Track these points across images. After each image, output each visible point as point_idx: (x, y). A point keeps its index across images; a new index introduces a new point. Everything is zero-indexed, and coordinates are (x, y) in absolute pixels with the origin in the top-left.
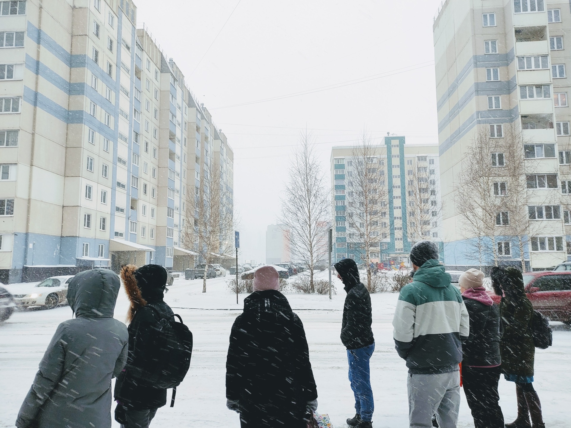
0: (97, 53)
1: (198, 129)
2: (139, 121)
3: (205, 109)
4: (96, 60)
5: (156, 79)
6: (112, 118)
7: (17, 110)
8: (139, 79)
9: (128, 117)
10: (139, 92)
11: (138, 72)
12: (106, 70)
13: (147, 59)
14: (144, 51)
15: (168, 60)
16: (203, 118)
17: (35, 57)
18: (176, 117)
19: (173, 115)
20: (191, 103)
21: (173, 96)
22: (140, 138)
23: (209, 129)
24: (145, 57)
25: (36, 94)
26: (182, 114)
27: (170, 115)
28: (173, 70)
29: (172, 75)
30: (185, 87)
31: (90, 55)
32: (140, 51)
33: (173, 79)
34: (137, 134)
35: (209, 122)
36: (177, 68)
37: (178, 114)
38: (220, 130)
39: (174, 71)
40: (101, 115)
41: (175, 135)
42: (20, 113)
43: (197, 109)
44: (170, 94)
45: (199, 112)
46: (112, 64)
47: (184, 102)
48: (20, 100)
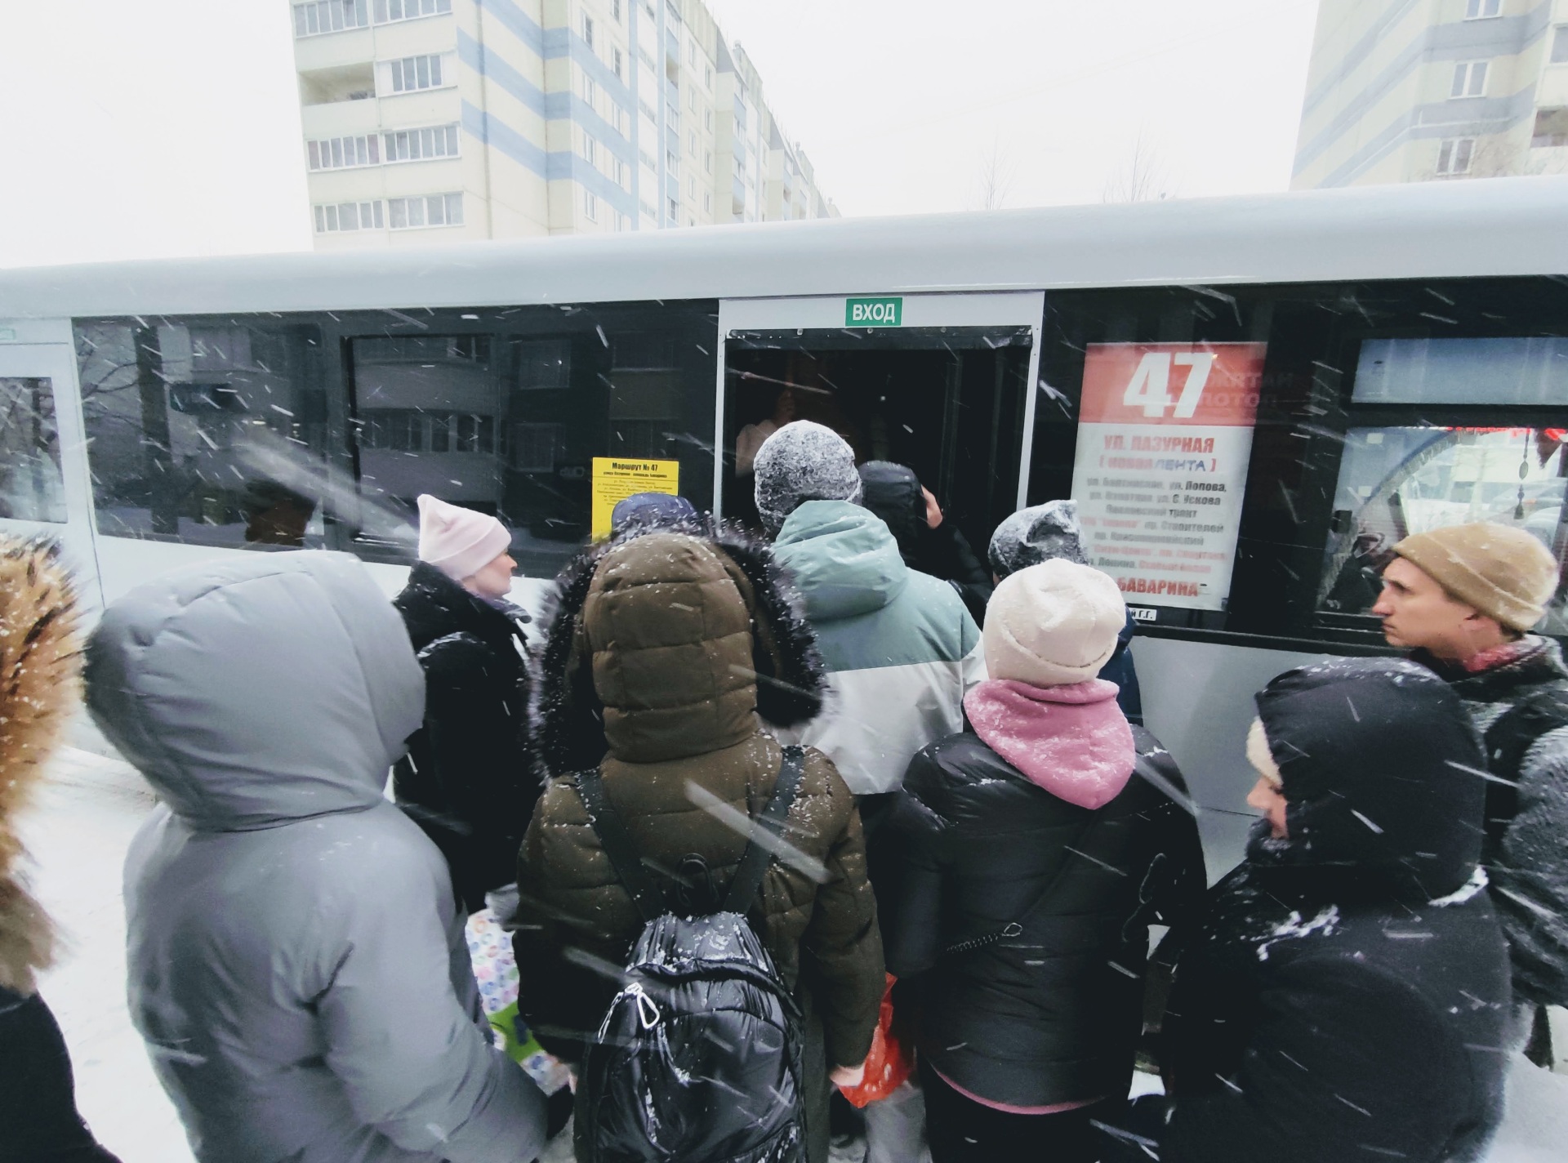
0: (589, 24)
1: (786, 193)
2: (677, 176)
3: (801, 154)
4: (590, 40)
5: (709, 86)
6: (626, 168)
7: (455, 151)
8: (676, 85)
9: (656, 168)
10: (677, 114)
11: (672, 70)
12: (610, 64)
13: (690, 40)
14: (683, 21)
15: (730, 46)
16: (797, 172)
17: (474, 36)
18: (744, 168)
19: (739, 165)
20: (774, 139)
21: (738, 123)
22: (679, 210)
23: (808, 194)
24: (685, 36)
25: (485, 117)
26: (758, 165)
27: (735, 164)
28: (740, 67)
29: (738, 76)
30: (764, 105)
31: (577, 29)
32: (675, 22)
33: (739, 85)
34: (673, 203)
35: (809, 182)
36: (749, 62)
37: (750, 162)
38: (830, 200)
39: (742, 70)
40: (604, 160)
41: (743, 206)
42: (460, 158)
43: (786, 153)
44: (734, 119)
45: (791, 160)
46: (621, 49)
47: (761, 138)
48: (458, 129)
